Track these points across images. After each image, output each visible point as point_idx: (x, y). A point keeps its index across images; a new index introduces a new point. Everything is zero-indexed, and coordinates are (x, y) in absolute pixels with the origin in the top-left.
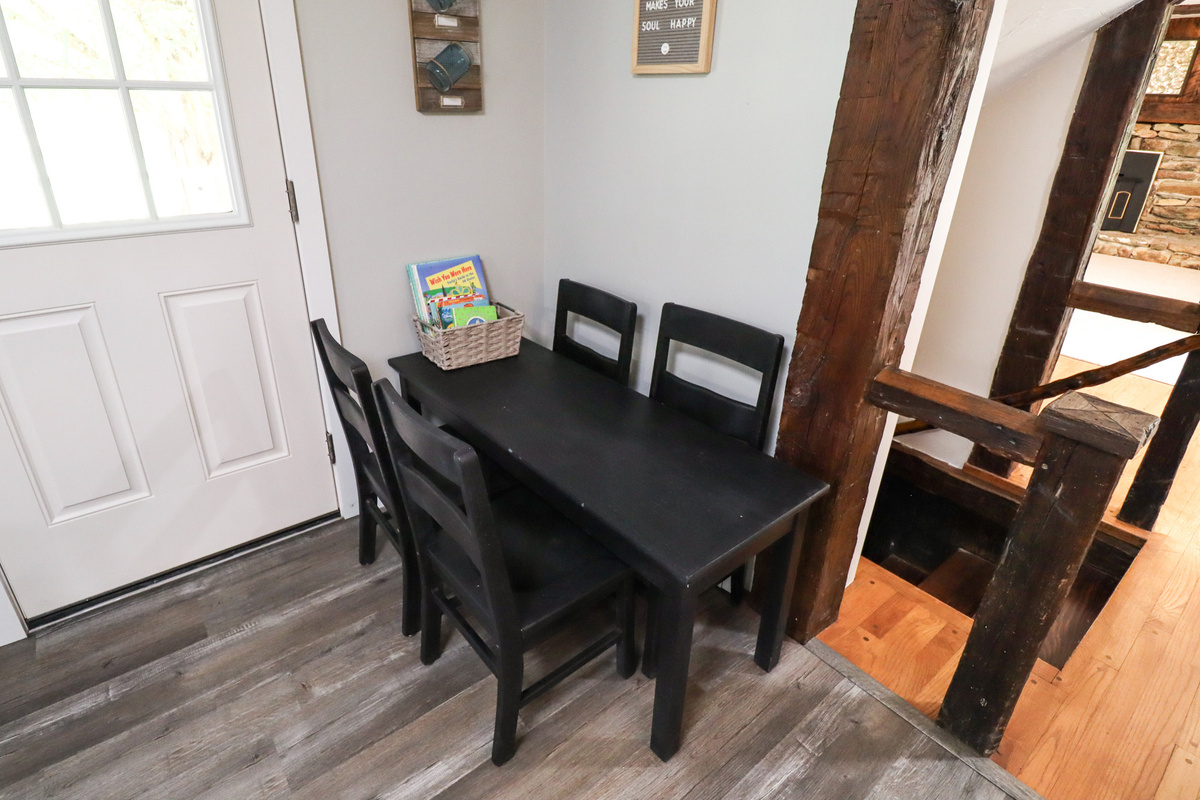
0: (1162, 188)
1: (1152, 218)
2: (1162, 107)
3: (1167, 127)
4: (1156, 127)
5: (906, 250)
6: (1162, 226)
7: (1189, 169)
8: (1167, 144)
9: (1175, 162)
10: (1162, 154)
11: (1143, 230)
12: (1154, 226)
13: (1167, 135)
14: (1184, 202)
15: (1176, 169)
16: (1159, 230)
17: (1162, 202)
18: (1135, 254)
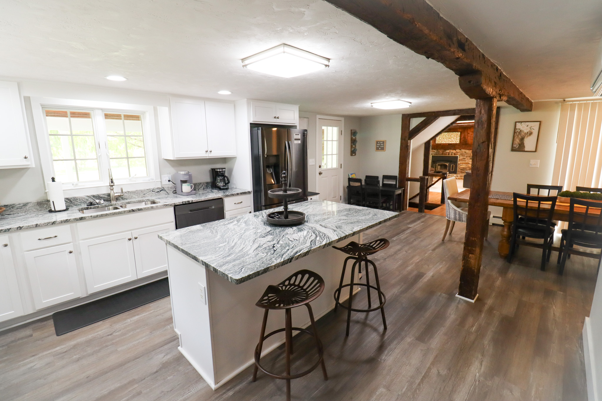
0: (460, 163)
1: (460, 170)
2: (456, 146)
3: (458, 150)
4: (456, 150)
5: (407, 166)
6: (462, 172)
7: (465, 159)
8: (459, 154)
9: (461, 158)
10: (458, 156)
11: (459, 173)
12: (461, 172)
13: (459, 152)
14: (465, 166)
15: (462, 159)
16: (462, 173)
17: (461, 166)
18: (458, 178)
